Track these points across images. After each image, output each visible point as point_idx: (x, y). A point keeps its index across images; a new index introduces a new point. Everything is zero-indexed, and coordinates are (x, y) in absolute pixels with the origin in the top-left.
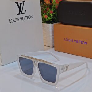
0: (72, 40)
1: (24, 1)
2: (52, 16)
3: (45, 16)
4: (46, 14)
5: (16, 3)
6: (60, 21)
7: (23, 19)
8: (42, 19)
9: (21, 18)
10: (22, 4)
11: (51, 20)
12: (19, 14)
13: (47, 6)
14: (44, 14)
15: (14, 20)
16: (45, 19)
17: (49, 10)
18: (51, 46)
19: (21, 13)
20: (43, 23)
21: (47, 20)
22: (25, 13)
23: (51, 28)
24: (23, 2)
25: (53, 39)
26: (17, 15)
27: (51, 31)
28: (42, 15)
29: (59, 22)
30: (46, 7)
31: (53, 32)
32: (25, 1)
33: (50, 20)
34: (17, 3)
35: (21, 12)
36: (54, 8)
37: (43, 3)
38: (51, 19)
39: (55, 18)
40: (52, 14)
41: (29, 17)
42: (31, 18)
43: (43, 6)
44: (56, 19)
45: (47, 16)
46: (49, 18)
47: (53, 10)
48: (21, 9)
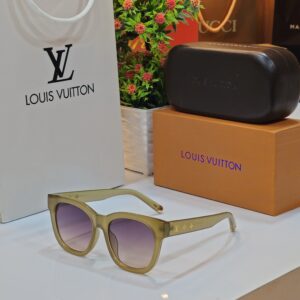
0: (200, 158)
1: (69, 46)
2: (147, 87)
3: (129, 88)
4: (133, 82)
5: (45, 49)
6: (170, 102)
7: (66, 95)
8: (122, 94)
9: (60, 92)
11: (146, 99)
12: (55, 80)
14: (126, 81)
15: (39, 98)
16: (130, 96)
17: (142, 69)
18: (145, 171)
19: (59, 78)
20: (122, 104)
21: (134, 98)
22: (70, 78)
23: (145, 120)
24: (66, 49)
25: (151, 151)
26: (49, 83)
27: (145, 128)
28: (121, 85)
29: (168, 104)
30: (134, 61)
31: (150, 132)
32: (71, 46)
33: (142, 99)
36: (156, 65)
37: (126, 52)
38: (147, 96)
39: (157, 93)
40: (150, 83)
41: (84, 90)
42: (87, 91)
43: (123, 60)
44: (159, 95)
45: (135, 88)
46: (142, 94)
47: (151, 72)
48: (61, 68)
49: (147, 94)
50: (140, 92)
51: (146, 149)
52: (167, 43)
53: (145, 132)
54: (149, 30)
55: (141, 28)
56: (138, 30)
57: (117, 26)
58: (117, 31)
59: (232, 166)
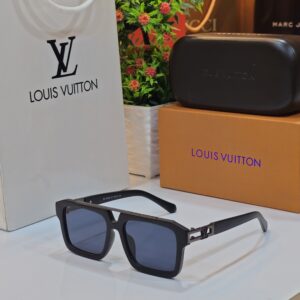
1: (72, 38)
2: (152, 82)
3: (133, 84)
4: (135, 77)
5: (49, 42)
7: (70, 91)
8: (123, 90)
9: (64, 88)
10: (67, 48)
11: (150, 95)
12: (59, 75)
13: (138, 52)
15: (43, 95)
16: (131, 93)
17: (144, 64)
18: (148, 173)
19: (62, 73)
20: (125, 103)
21: (137, 95)
23: (149, 118)
24: (69, 41)
25: (155, 152)
26: (53, 78)
27: (148, 127)
28: (123, 81)
29: (172, 100)
30: (135, 55)
31: (155, 131)
32: (74, 38)
33: (145, 96)
34: (52, 43)
35: (65, 70)
36: (158, 59)
37: (127, 45)
38: (150, 93)
39: (160, 89)
40: (154, 78)
41: (87, 86)
42: (91, 87)
44: (163, 92)
45: (138, 84)
46: (145, 90)
47: (154, 67)
49: (150, 90)
50: (143, 88)
51: (149, 149)
52: (173, 34)
53: (149, 131)
54: (154, 21)
55: (145, 18)
56: (142, 21)
57: (118, 17)
58: (119, 23)
59: (250, 162)
